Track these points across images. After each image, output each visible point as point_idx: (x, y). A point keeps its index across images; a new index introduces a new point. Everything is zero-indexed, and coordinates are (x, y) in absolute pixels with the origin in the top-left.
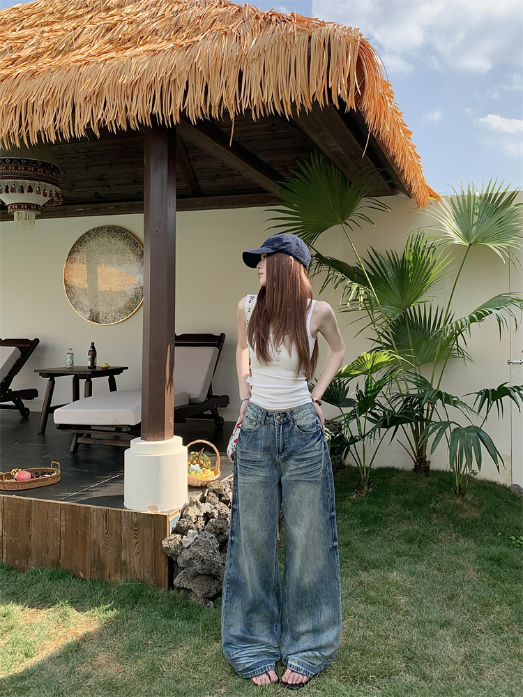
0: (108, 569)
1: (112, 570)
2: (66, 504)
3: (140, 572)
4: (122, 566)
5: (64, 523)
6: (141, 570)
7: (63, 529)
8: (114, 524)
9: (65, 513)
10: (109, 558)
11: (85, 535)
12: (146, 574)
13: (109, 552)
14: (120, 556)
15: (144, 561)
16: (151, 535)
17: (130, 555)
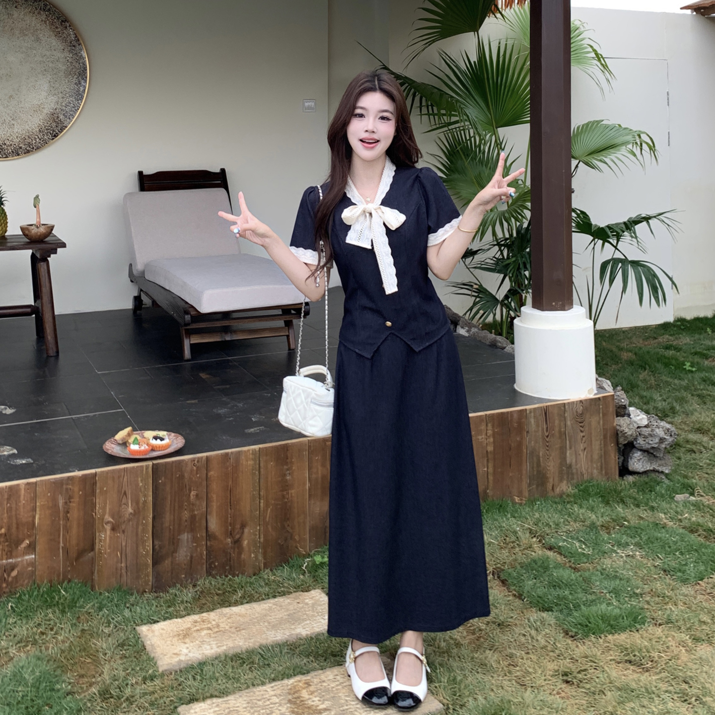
0: (551, 480)
1: (556, 479)
2: (493, 414)
3: (587, 470)
4: (566, 471)
5: (492, 440)
6: (588, 468)
7: (490, 448)
8: (557, 422)
9: (493, 426)
10: (552, 467)
11: (520, 445)
12: (595, 471)
13: (551, 458)
14: (565, 458)
15: (592, 456)
16: (599, 423)
17: (576, 454)
